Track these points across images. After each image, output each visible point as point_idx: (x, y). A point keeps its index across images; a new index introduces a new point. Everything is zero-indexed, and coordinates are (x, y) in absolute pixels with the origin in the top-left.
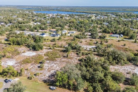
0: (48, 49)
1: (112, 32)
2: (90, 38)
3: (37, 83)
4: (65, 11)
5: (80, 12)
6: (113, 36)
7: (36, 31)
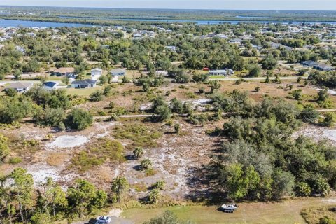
0: (104, 121)
1: (206, 64)
2: (173, 82)
3: (179, 207)
4: (31, 20)
5: (78, 23)
6: (216, 74)
7: (12, 79)
